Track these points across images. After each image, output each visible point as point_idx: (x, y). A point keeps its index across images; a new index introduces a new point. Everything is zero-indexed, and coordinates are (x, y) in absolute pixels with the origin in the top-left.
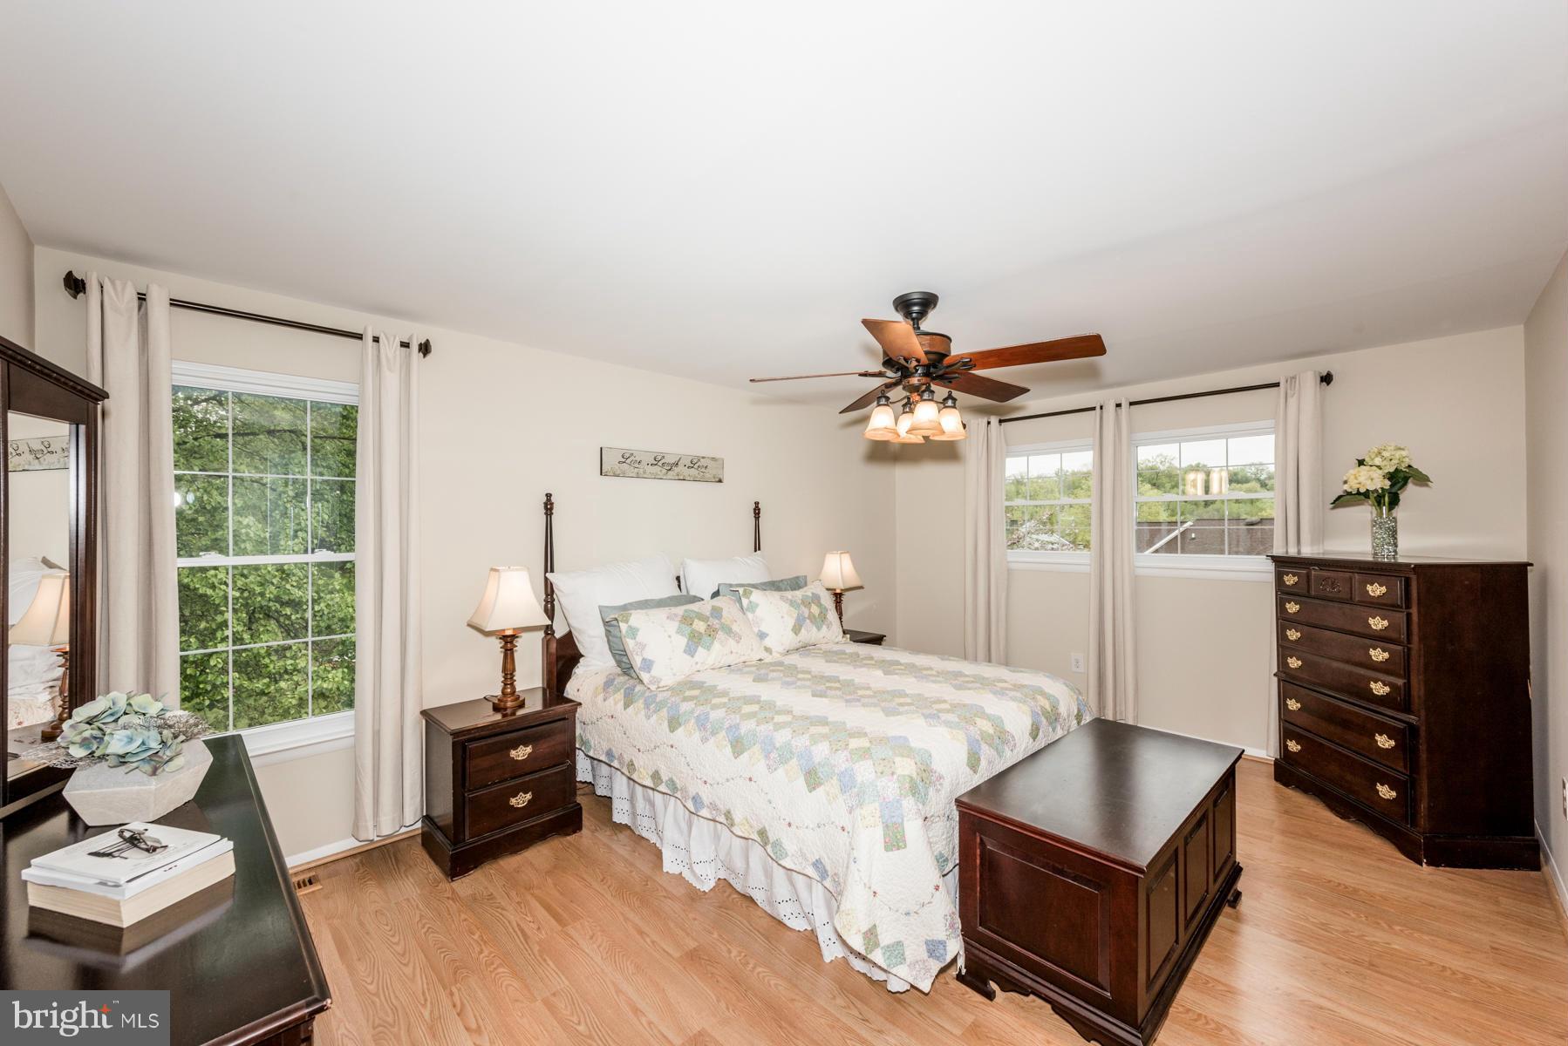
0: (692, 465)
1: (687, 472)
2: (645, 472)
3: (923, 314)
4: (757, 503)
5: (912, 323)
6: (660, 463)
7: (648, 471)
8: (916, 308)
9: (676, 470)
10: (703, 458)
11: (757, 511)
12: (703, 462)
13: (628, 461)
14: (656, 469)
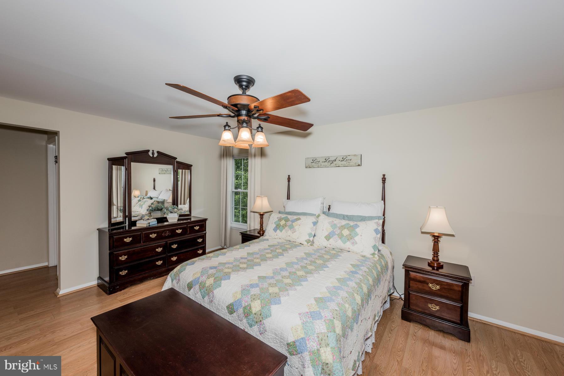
0: (343, 159)
1: (340, 163)
2: (321, 165)
3: (247, 87)
4: (384, 175)
5: (242, 91)
6: (328, 161)
7: (322, 165)
8: (244, 83)
9: (335, 163)
10: (349, 156)
11: (384, 180)
12: (349, 158)
13: (315, 162)
14: (326, 163)
